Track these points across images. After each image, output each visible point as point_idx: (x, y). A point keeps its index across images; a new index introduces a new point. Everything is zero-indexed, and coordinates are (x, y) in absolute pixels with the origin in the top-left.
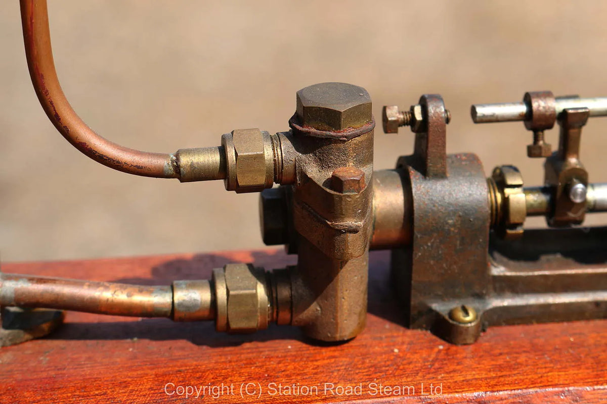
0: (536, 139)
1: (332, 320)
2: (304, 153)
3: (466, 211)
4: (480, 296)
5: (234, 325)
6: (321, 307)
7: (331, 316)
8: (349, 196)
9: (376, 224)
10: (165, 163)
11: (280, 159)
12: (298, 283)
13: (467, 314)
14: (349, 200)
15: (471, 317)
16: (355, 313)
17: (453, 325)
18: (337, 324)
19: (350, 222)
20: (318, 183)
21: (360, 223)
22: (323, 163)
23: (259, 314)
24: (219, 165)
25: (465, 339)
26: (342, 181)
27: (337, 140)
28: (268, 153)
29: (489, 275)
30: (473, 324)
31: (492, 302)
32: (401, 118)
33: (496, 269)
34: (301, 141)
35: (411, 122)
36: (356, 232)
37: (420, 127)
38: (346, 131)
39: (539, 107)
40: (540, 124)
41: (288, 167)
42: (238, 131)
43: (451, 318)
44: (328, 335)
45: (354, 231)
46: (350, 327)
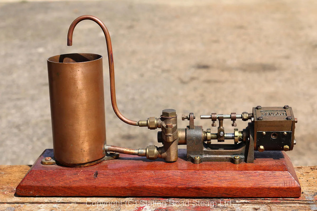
0: (213, 123)
2: (163, 121)
3: (197, 136)
4: (201, 155)
5: (150, 157)
7: (169, 156)
9: (179, 138)
10: (136, 123)
11: (158, 122)
13: (197, 158)
14: (169, 130)
15: (198, 158)
16: (174, 156)
17: (195, 160)
18: (170, 158)
19: (170, 134)
20: (164, 127)
21: (172, 135)
22: (166, 123)
23: (155, 155)
24: (147, 124)
25: (196, 163)
27: (168, 119)
28: (156, 122)
29: (203, 151)
31: (204, 156)
32: (185, 117)
33: (205, 149)
34: (162, 119)
35: (187, 118)
36: (171, 136)
37: (189, 119)
38: (170, 117)
39: (213, 116)
40: (214, 120)
41: (159, 124)
42: (151, 117)
43: (194, 158)
44: (168, 160)
45: (170, 136)
46: (173, 159)
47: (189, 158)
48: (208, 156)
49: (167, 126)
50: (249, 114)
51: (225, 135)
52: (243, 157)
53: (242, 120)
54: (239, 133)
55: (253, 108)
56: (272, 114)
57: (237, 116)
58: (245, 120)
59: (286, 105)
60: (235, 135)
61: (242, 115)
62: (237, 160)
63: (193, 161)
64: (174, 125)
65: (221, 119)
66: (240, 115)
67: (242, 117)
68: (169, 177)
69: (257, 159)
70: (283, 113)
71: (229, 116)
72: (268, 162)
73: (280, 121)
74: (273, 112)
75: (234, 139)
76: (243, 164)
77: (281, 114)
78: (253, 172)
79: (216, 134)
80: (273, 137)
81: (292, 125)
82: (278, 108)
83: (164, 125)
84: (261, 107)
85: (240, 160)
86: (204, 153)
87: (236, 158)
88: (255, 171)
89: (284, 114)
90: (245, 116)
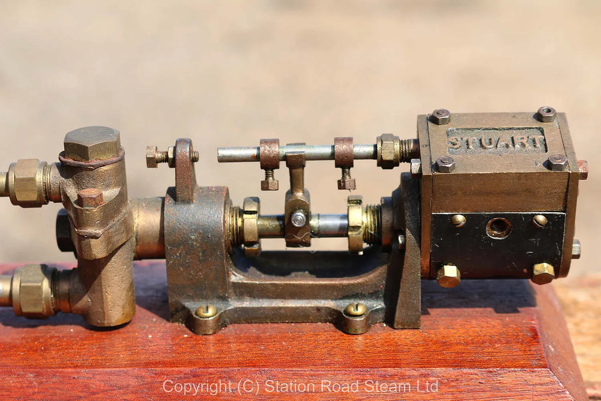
0: (267, 176)
1: (100, 310)
2: (66, 178)
3: (205, 230)
4: (224, 299)
5: (25, 310)
6: (91, 299)
7: (99, 307)
8: (87, 210)
9: (138, 237)
11: (49, 182)
12: (75, 280)
13: (208, 311)
14: (88, 213)
15: (211, 312)
16: (119, 306)
17: (195, 319)
18: (104, 313)
19: (91, 230)
20: (72, 200)
22: (79, 185)
23: (44, 302)
24: (5, 185)
25: (205, 331)
26: (82, 198)
27: (86, 169)
28: (40, 178)
29: (229, 282)
30: (212, 318)
31: (234, 304)
32: (159, 156)
33: (236, 277)
34: (65, 169)
35: (166, 159)
36: (97, 238)
37: (173, 163)
38: (93, 162)
39: (266, 150)
40: (269, 165)
41: (54, 188)
42: (21, 162)
43: (196, 314)
44: (98, 322)
45: (95, 237)
46: (115, 316)
47: (177, 311)
48: (247, 303)
49: (80, 201)
50: (401, 142)
51: (314, 222)
52: (379, 305)
53: (378, 165)
54: (366, 212)
55: (420, 117)
56: (491, 143)
57: (358, 150)
58: (387, 165)
59: (547, 104)
60: (351, 224)
61: (375, 146)
62: (358, 319)
63: (192, 322)
64: (110, 193)
65: (296, 164)
66: (368, 146)
67: (375, 155)
68: (94, 393)
69: (434, 312)
70: (534, 141)
71: (328, 151)
72: (474, 322)
73: (519, 176)
74: (494, 135)
75: (347, 236)
76: (381, 331)
77: (523, 145)
78: (415, 373)
79: (279, 218)
80: (494, 235)
81: (567, 189)
82: (514, 116)
83: (72, 192)
84: (447, 112)
85: (367, 319)
86: (235, 292)
87: (352, 310)
88: (423, 371)
89: (538, 145)
90: (390, 151)
